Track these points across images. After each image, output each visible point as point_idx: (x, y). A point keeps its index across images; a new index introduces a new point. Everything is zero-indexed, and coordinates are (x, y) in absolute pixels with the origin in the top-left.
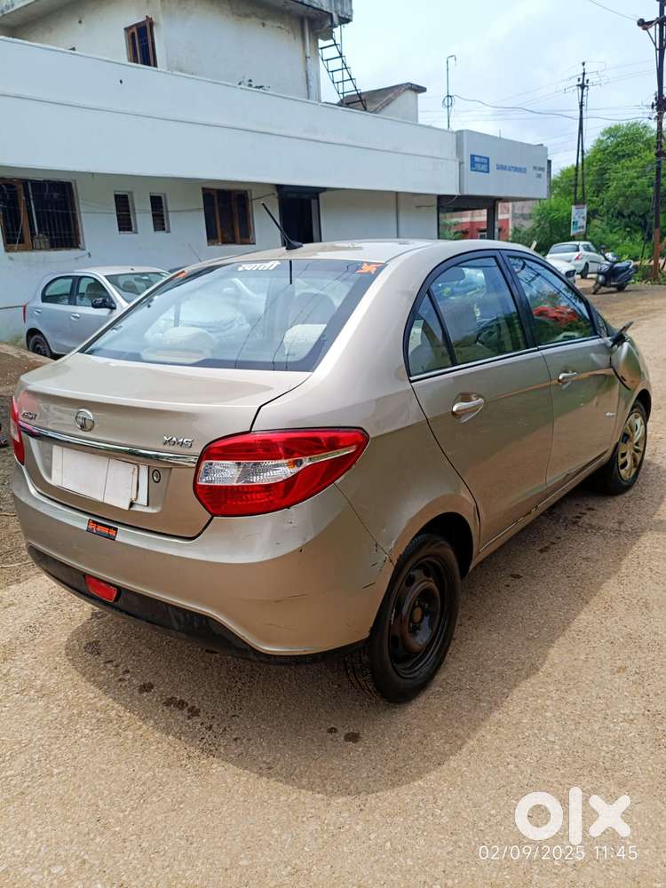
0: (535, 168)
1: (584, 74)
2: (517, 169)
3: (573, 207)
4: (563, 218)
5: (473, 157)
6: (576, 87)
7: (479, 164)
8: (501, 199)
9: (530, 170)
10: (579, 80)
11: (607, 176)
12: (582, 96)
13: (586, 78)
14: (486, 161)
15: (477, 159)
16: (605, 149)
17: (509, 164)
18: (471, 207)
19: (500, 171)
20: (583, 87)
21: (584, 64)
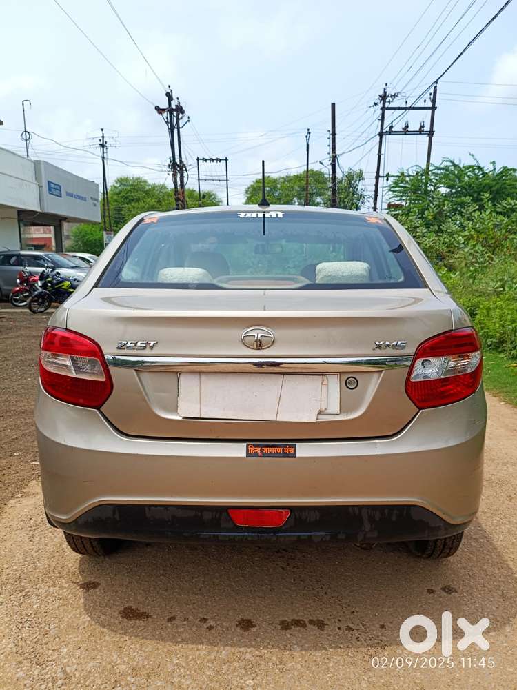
0: (91, 198)
1: (103, 137)
2: (80, 198)
3: (105, 233)
4: (95, 240)
5: (49, 183)
6: (98, 145)
7: (54, 189)
8: (65, 219)
9: (89, 199)
10: (100, 140)
11: (123, 212)
12: (103, 153)
13: (105, 140)
14: (58, 188)
15: (52, 185)
16: (120, 193)
17: (75, 193)
18: (44, 223)
19: (68, 197)
20: (103, 146)
21: (102, 130)
